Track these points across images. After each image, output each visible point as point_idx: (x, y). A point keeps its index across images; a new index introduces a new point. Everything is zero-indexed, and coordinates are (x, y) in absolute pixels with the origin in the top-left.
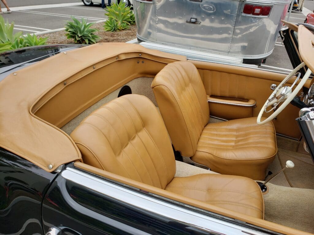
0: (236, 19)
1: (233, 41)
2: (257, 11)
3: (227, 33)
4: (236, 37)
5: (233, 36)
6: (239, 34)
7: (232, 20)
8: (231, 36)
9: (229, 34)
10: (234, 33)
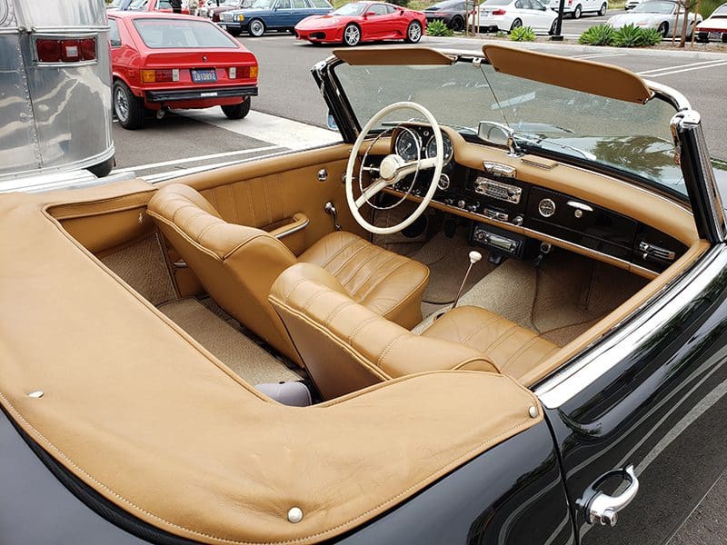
0: (27, 78)
1: (41, 135)
2: (72, 51)
3: (17, 120)
4: (44, 123)
5: (37, 124)
6: (49, 114)
7: (18, 84)
8: (30, 123)
9: (24, 119)
10: (37, 115)
